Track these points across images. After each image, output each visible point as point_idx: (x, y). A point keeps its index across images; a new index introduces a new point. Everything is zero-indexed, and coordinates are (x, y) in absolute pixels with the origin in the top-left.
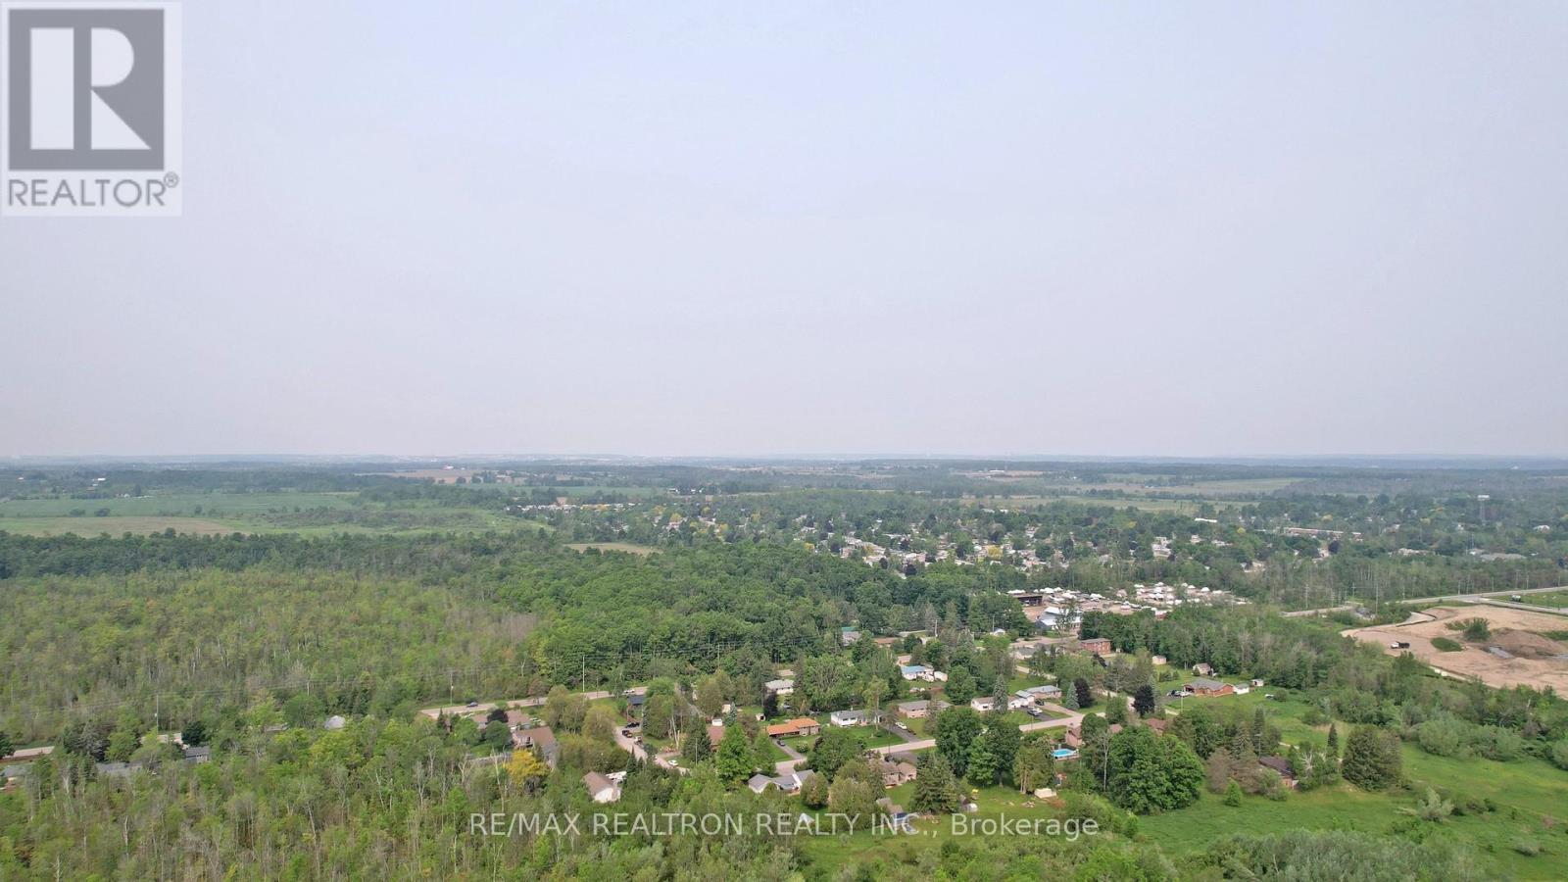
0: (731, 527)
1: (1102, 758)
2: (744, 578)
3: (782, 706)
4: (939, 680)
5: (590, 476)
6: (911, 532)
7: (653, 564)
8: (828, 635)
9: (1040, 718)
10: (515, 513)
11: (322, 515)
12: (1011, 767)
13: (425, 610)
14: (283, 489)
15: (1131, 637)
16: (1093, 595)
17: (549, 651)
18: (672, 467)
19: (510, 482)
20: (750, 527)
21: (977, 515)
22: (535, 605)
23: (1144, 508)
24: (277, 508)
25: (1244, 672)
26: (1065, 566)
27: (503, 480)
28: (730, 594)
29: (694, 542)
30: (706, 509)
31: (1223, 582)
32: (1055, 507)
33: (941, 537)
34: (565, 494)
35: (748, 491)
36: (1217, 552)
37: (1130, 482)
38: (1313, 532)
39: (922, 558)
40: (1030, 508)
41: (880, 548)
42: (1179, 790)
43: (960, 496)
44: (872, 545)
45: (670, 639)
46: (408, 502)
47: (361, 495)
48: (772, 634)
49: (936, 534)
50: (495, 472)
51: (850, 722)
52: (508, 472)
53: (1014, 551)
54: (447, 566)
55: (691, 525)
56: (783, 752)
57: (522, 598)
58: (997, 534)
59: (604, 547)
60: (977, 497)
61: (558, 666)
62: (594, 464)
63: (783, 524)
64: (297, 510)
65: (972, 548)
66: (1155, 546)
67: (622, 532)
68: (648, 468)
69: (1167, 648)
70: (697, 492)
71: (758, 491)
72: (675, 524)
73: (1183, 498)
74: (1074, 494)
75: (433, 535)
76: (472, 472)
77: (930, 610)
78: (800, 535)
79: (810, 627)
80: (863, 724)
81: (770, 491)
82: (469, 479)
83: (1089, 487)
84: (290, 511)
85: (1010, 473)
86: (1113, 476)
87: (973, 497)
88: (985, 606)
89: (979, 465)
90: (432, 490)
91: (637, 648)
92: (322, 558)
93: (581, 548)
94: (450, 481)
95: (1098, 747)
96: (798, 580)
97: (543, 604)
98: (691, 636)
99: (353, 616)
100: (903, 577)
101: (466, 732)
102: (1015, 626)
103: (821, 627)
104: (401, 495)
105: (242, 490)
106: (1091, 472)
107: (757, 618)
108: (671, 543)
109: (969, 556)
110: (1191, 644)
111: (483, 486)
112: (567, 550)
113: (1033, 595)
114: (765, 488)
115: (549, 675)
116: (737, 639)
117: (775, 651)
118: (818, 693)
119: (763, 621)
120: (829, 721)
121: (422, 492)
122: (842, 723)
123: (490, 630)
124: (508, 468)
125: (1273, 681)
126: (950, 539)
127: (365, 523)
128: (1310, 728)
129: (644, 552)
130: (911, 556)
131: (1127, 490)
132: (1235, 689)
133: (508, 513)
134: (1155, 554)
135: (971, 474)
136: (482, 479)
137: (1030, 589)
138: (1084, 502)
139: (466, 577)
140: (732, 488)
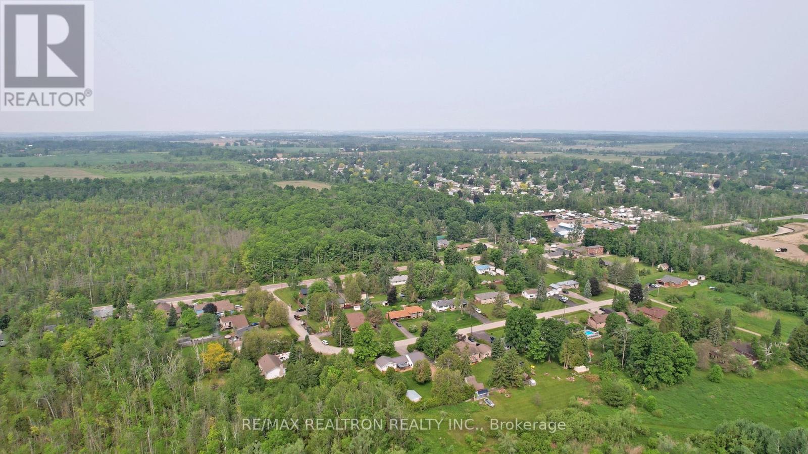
0: (372, 171)
1: (622, 345)
2: (377, 206)
3: (400, 295)
4: (499, 274)
5: (298, 141)
6: (474, 174)
7: (324, 196)
8: (429, 244)
9: (567, 304)
10: (253, 163)
11: (145, 165)
12: (558, 351)
13: (184, 226)
14: (129, 150)
15: (617, 245)
16: (585, 214)
17: (251, 258)
18: (343, 137)
19: (254, 145)
20: (383, 171)
21: (511, 164)
22: (249, 223)
23: (603, 159)
24: (121, 161)
25: (692, 270)
26: (566, 195)
27: (250, 143)
28: (368, 217)
29: (351, 180)
30: (359, 160)
31: (660, 207)
32: (553, 159)
33: (491, 177)
34: (282, 152)
35: (383, 150)
36: (652, 187)
37: (588, 144)
38: (700, 174)
39: (481, 189)
40: (539, 160)
41: (457, 183)
42: (679, 372)
43: (498, 152)
44: (453, 182)
45: (328, 249)
46: (194, 158)
47: (170, 153)
48: (394, 244)
49: (489, 175)
50: (247, 140)
51: (444, 308)
52: (254, 139)
53: (533, 186)
54: (202, 198)
55: (350, 170)
56: (400, 332)
57: (242, 219)
58: (524, 175)
59: (296, 184)
60: (508, 152)
61: (257, 267)
62: (301, 135)
63: (402, 169)
64: (132, 163)
65: (510, 184)
66: (616, 183)
67: (310, 175)
68: (329, 137)
69: (641, 253)
70: (355, 150)
71: (389, 150)
72: (340, 170)
73: (620, 153)
74: (560, 151)
75: (201, 177)
76: (234, 140)
77: (491, 226)
78: (411, 176)
79: (418, 239)
80: (453, 309)
81: (395, 150)
82: (232, 144)
83: (568, 147)
84: (129, 163)
85: (523, 139)
86: (580, 141)
87: (506, 153)
88: (524, 224)
89: (507, 135)
90: (210, 150)
91: (308, 255)
92: (132, 193)
93: (283, 185)
94: (222, 145)
95: (619, 338)
96: (410, 207)
97: (254, 223)
98: (342, 247)
99: (137, 232)
100: (472, 202)
101: (187, 320)
102: (543, 236)
103: (424, 239)
104: (191, 153)
105: (106, 152)
106: (568, 139)
107: (384, 233)
108: (337, 181)
109: (508, 189)
110: (657, 251)
111: (240, 148)
112: (275, 186)
113: (549, 214)
114: (392, 148)
115: (251, 274)
116: (372, 248)
117: (395, 254)
118: (423, 287)
119: (388, 236)
120: (430, 307)
121: (204, 151)
122: (439, 309)
123: (219, 241)
124: (253, 138)
125: (712, 277)
126: (496, 178)
127: (167, 170)
128: (748, 314)
129: (319, 186)
130: (475, 188)
131: (590, 149)
132: (689, 283)
133: (249, 163)
134: (617, 188)
135: (503, 140)
136: (239, 143)
137: (547, 210)
138: (568, 156)
139: (211, 206)
140: (374, 148)
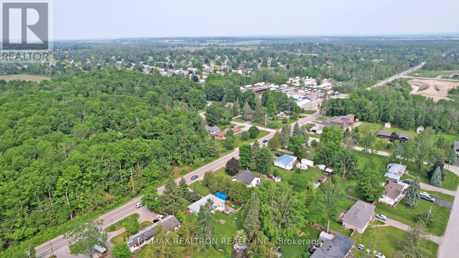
0: (83, 63)
20: (92, 63)
29: (66, 71)
30: (67, 56)
35: (83, 49)
37: (214, 42)
41: (160, 68)
44: (155, 67)
55: (62, 63)
63: (107, 61)
67: (24, 69)
72: (53, 63)
86: (208, 41)
106: (200, 40)
108: (53, 73)
129: (38, 79)
130: (177, 71)
135: (160, 42)
140: (75, 48)
